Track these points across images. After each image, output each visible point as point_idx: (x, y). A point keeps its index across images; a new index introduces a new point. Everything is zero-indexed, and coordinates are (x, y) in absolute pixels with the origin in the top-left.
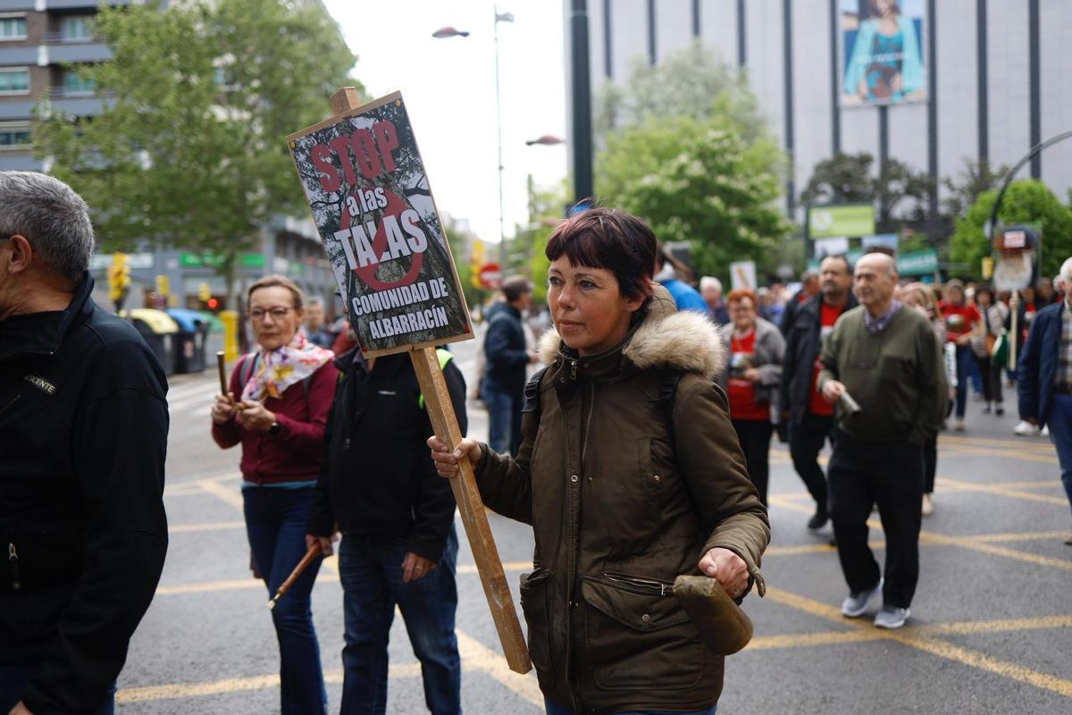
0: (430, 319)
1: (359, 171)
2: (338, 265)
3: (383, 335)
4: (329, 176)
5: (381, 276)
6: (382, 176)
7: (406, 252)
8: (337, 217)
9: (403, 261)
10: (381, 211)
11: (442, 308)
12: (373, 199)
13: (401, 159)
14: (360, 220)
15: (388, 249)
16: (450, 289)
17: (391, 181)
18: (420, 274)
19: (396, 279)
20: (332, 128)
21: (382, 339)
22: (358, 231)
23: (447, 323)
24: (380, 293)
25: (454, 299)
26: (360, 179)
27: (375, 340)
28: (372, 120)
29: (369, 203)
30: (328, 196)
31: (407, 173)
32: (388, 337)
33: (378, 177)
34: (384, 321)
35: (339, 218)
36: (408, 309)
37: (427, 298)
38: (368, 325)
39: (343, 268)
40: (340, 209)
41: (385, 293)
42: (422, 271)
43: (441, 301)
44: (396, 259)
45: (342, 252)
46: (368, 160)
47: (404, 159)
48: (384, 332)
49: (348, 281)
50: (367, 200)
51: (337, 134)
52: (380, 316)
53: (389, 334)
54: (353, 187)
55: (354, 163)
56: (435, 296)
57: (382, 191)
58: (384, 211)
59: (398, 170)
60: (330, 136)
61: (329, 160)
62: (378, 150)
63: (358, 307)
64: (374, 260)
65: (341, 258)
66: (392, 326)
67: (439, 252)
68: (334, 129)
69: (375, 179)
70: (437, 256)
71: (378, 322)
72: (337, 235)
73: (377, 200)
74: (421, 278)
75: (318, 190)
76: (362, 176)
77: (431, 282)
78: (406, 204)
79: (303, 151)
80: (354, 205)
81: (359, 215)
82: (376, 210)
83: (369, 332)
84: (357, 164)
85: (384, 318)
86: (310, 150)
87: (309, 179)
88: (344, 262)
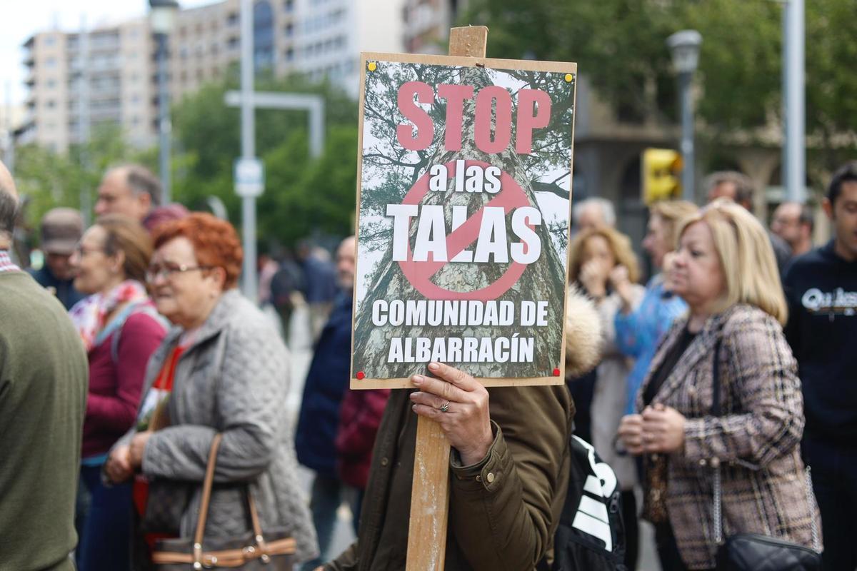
0: (503, 350)
1: (472, 137)
2: (372, 249)
3: (409, 359)
4: (416, 128)
5: (442, 280)
6: (506, 155)
7: (501, 258)
8: (405, 185)
9: (491, 268)
10: (485, 197)
11: (531, 340)
12: (479, 179)
13: (544, 143)
14: (442, 199)
15: (473, 247)
16: (553, 317)
17: (516, 164)
18: (511, 290)
19: (468, 288)
20: (452, 70)
21: (405, 365)
22: (433, 214)
23: (530, 359)
24: (431, 303)
25: (554, 332)
26: (468, 147)
27: (390, 366)
28: (521, 83)
29: (469, 182)
30: (403, 153)
31: (547, 163)
32: (417, 364)
33: (500, 155)
34: (420, 341)
35: (407, 187)
36: (469, 331)
37: (510, 322)
38: (389, 342)
39: (379, 256)
40: (415, 176)
41: (440, 303)
42: (516, 287)
43: (532, 331)
44: (480, 264)
45: (389, 233)
46: (493, 128)
47: (550, 144)
48: (413, 354)
49: (378, 275)
50: (466, 178)
51: (457, 79)
52: (413, 332)
53: (419, 359)
54: (450, 154)
55: (468, 124)
56: (524, 322)
57: (498, 172)
58: (490, 198)
59: (534, 154)
60: (445, 77)
61: (427, 107)
62: (515, 122)
63: (381, 313)
64: (441, 255)
65: (383, 242)
66: (431, 349)
67: (553, 269)
68: (455, 72)
69: (493, 156)
70: (547, 273)
71: (409, 341)
72: (392, 209)
73: (485, 181)
74: (509, 295)
75: (387, 140)
76: (473, 145)
77: (525, 304)
78: (530, 200)
79: (385, 79)
80: (443, 177)
81: (443, 193)
82: (479, 194)
83: (386, 352)
84: (472, 128)
85: (421, 336)
86: (401, 83)
87: (379, 121)
88: (386, 247)
